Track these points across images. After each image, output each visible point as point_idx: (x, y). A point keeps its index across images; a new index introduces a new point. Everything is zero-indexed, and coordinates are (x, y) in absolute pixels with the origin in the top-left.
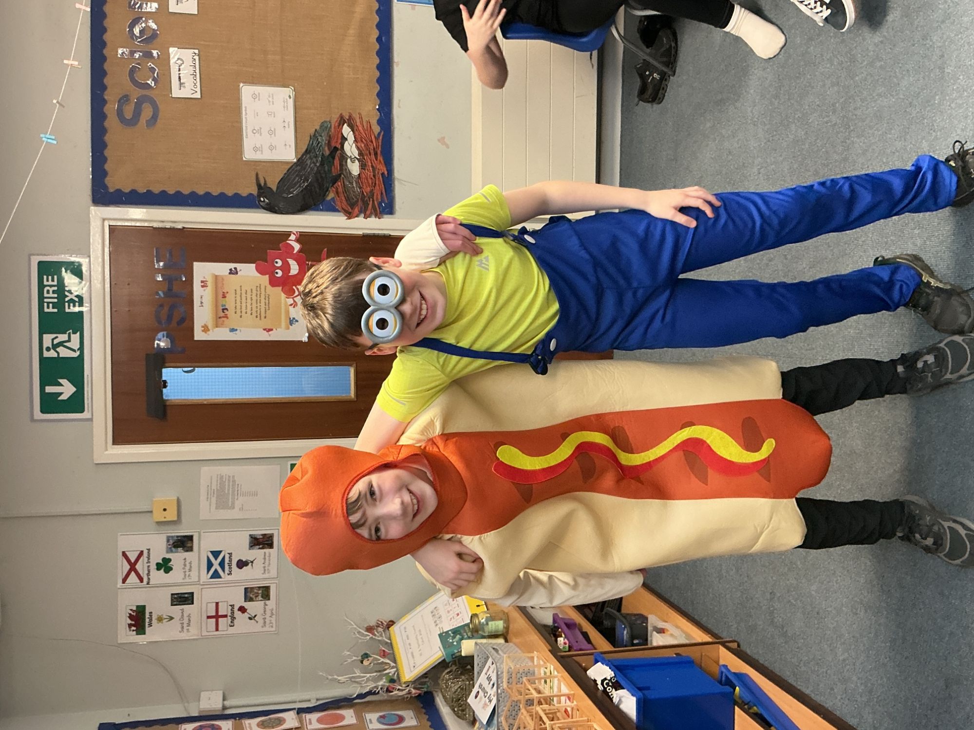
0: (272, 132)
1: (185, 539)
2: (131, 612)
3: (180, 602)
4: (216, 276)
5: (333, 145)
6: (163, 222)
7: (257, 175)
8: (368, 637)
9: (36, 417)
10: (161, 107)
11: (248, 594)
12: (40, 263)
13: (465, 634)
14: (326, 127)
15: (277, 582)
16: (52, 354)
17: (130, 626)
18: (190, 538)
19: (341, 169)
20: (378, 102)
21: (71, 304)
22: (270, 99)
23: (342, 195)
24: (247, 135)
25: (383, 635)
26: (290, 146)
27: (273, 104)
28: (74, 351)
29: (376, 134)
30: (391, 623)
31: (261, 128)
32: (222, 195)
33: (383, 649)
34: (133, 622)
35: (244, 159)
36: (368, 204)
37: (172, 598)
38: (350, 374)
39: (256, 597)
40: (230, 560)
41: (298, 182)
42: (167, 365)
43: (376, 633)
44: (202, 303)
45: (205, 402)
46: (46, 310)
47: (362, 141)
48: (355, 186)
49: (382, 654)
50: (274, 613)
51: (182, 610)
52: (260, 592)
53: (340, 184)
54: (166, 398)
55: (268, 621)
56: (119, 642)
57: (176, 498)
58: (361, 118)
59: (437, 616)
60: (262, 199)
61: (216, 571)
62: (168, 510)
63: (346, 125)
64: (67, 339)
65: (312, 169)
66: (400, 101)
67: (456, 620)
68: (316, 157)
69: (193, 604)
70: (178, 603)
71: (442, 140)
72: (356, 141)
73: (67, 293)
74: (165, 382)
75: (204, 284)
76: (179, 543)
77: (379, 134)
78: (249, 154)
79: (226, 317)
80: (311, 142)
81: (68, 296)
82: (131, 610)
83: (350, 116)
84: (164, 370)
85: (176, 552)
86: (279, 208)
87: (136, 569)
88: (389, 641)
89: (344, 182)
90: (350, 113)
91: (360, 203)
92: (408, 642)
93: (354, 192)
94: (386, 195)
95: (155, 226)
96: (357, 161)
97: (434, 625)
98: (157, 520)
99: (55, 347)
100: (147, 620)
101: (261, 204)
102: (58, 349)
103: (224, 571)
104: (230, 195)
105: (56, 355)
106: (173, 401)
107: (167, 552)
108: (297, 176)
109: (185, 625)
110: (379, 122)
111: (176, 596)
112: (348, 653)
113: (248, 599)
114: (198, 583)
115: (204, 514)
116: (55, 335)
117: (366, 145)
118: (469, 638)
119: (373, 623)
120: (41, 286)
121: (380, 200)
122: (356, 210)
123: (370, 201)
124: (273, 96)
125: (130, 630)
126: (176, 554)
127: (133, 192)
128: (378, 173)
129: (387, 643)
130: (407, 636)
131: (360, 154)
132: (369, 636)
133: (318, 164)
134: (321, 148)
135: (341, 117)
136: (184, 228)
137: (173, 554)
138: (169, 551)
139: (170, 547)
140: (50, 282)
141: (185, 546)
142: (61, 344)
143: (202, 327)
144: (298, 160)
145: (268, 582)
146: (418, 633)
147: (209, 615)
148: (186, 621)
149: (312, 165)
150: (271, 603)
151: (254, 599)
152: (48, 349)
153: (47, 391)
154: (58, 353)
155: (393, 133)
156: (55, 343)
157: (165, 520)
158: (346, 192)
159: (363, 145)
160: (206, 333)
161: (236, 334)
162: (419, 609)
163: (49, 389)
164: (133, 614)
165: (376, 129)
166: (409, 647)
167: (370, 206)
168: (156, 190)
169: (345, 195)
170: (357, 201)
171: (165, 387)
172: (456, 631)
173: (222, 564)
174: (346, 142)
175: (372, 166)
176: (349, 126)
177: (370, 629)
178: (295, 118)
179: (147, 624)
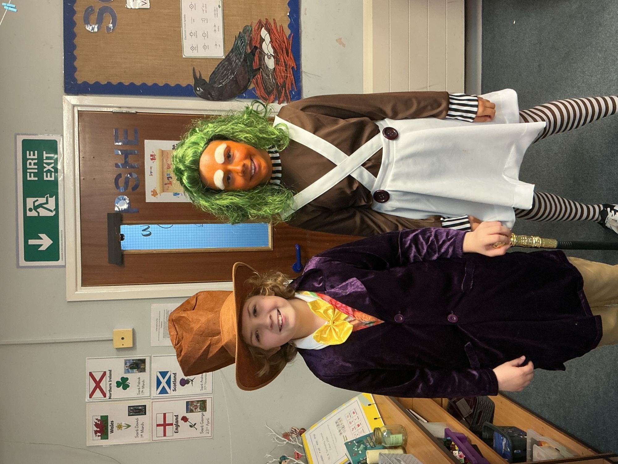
0: (205, 35)
1: (140, 362)
2: (97, 421)
3: (135, 413)
4: (162, 151)
5: (254, 45)
6: (120, 107)
7: (194, 70)
8: (285, 443)
9: (20, 265)
10: (118, 16)
11: (189, 407)
12: (24, 141)
13: (368, 444)
14: (248, 31)
15: (212, 396)
16: (34, 214)
17: (96, 432)
18: (143, 361)
19: (260, 64)
20: (289, 10)
21: (49, 174)
22: (204, 8)
23: (261, 85)
24: (186, 37)
25: (297, 440)
26: (219, 45)
27: (206, 12)
28: (51, 211)
29: (287, 37)
30: (302, 430)
31: (196, 32)
32: (167, 85)
33: (298, 452)
34: (99, 429)
35: (184, 56)
36: (282, 93)
37: (128, 410)
38: (268, 229)
39: (195, 409)
40: (175, 379)
41: (226, 74)
42: (124, 222)
43: (291, 438)
44: (151, 172)
45: (155, 252)
46: (29, 179)
47: (276, 42)
48: (271, 77)
49: (297, 456)
50: (210, 422)
51: (137, 419)
52: (198, 405)
53: (259, 76)
54: (124, 249)
55: (205, 429)
56: (87, 445)
57: (131, 329)
58: (275, 23)
59: (341, 426)
60: (198, 89)
61: (164, 387)
62: (125, 339)
63: (263, 28)
64: (45, 202)
65: (237, 64)
66: (306, 9)
67: (358, 430)
68: (240, 54)
69: (146, 414)
70: (133, 414)
71: (339, 41)
72: (271, 42)
73: (45, 165)
74: (122, 236)
75: (153, 158)
76: (134, 365)
77: (290, 36)
78: (187, 53)
79: (171, 183)
80: (236, 42)
81: (45, 167)
82: (97, 419)
83: (267, 22)
84: (122, 227)
85: (132, 373)
86: (211, 96)
87: (100, 386)
88: (302, 446)
89: (262, 76)
90: (266, 19)
91: (275, 92)
92: (317, 447)
93: (270, 83)
94: (295, 84)
95: (113, 111)
96: (272, 58)
97: (339, 433)
98: (117, 347)
99: (36, 208)
100: (109, 428)
101: (198, 92)
102: (37, 210)
103: (170, 388)
104: (173, 85)
105: (36, 214)
106: (129, 251)
107: (125, 373)
108: (225, 70)
109: (139, 432)
110: (290, 26)
111: (132, 408)
112: (270, 455)
113: (189, 410)
114: (149, 398)
115: (154, 342)
116: (36, 199)
117: (280, 45)
118: (372, 448)
119: (288, 430)
120: (25, 160)
121: (291, 89)
122: (272, 97)
123: (283, 90)
124: (206, 6)
125: (96, 436)
126: (131, 374)
127: (97, 83)
128: (289, 67)
129: (300, 446)
130: (317, 442)
131: (275, 52)
132: (286, 441)
133: (242, 60)
134: (244, 47)
135: (260, 22)
136: (137, 112)
137: (129, 374)
138: (127, 371)
139: (127, 368)
140: (32, 156)
141: (140, 368)
142: (41, 206)
143: (152, 192)
144: (226, 57)
145: (205, 397)
146: (325, 439)
147: (158, 423)
148: (140, 428)
149: (237, 62)
150: (208, 414)
151: (194, 411)
152: (30, 210)
153: (29, 244)
154: (38, 213)
155: (301, 35)
156: (36, 205)
157: (123, 347)
158: (264, 84)
159: (277, 45)
160: (155, 197)
161: (178, 197)
162: (325, 419)
163: (31, 242)
164: (98, 422)
165: (288, 32)
166: (318, 452)
167: (283, 94)
168: (115, 82)
169: (264, 85)
170: (273, 90)
171: (122, 239)
172: (360, 441)
173: (168, 382)
174: (264, 42)
175: (285, 62)
176: (266, 29)
177: (286, 436)
178: (224, 23)
179: (109, 430)
